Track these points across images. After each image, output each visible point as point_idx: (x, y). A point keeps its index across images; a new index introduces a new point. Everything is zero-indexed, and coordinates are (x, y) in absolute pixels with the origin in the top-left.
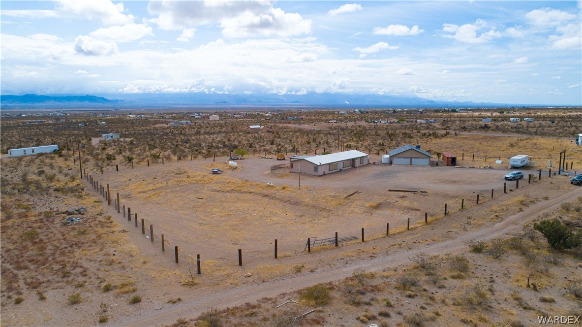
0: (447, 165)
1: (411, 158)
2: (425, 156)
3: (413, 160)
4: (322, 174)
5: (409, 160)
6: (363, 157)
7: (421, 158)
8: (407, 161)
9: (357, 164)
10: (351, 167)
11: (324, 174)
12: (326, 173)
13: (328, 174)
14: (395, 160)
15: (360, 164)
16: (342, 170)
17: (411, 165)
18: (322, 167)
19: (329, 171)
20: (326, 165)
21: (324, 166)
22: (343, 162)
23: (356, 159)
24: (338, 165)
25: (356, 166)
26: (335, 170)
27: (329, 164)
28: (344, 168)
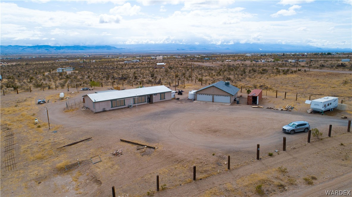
1: (213, 95)
2: (227, 94)
3: (215, 97)
4: (101, 110)
6: (164, 93)
7: (223, 95)
8: (210, 98)
9: (155, 99)
10: (146, 103)
11: (104, 111)
12: (107, 109)
13: (110, 110)
14: (199, 97)
15: (161, 99)
16: (131, 106)
17: (213, 102)
18: (101, 103)
19: (112, 107)
20: (106, 102)
21: (103, 103)
22: (134, 98)
23: (153, 95)
24: (126, 101)
25: (154, 101)
26: (120, 106)
27: (112, 101)
28: (134, 103)
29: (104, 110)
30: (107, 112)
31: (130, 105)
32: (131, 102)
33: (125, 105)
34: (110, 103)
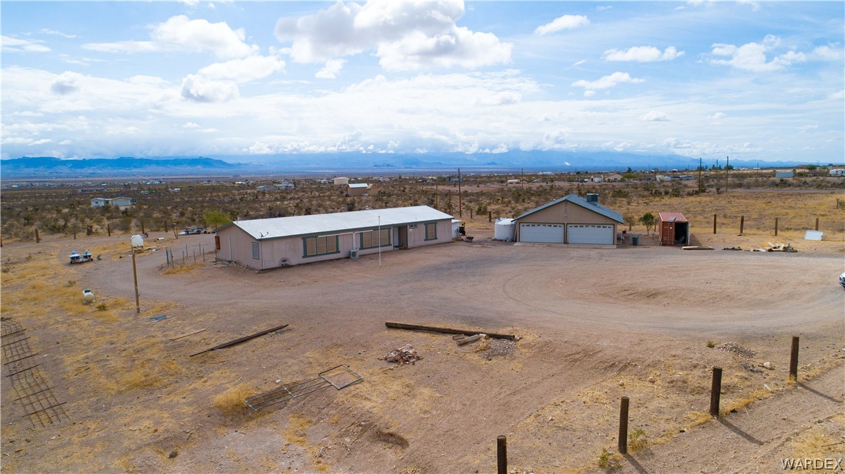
0: (664, 243)
1: (566, 226)
2: (602, 221)
3: (572, 231)
4: (276, 264)
5: (560, 230)
6: (435, 222)
7: (593, 225)
8: (557, 232)
9: (414, 237)
10: (391, 248)
11: (285, 266)
12: (293, 262)
13: (300, 265)
14: (526, 232)
15: (426, 240)
16: (354, 254)
17: (566, 242)
18: (275, 243)
19: (305, 256)
20: (290, 240)
21: (283, 243)
22: (361, 234)
23: (408, 227)
24: (340, 241)
25: (410, 245)
26: (327, 254)
27: (305, 237)
28: (362, 248)
29: (283, 263)
30: (292, 269)
31: (352, 251)
32: (354, 244)
33: (338, 252)
34: (300, 243)
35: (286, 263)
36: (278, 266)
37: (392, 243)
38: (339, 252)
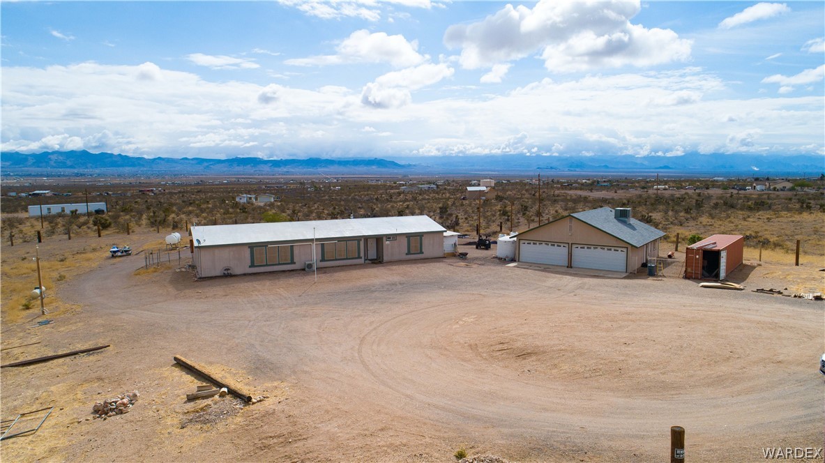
0: (687, 276)
1: (570, 246)
2: (614, 243)
3: (577, 252)
4: (218, 273)
5: (563, 251)
6: (420, 235)
8: (560, 254)
9: (390, 250)
10: (362, 261)
11: (227, 275)
12: (238, 271)
13: (245, 275)
14: (527, 251)
15: (409, 253)
16: (310, 266)
17: (570, 266)
18: (217, 251)
19: (252, 265)
20: (234, 248)
21: (227, 250)
22: (323, 245)
23: (384, 239)
24: (296, 251)
25: (385, 258)
26: (279, 264)
27: (252, 246)
28: (323, 260)
29: (226, 272)
30: (233, 278)
31: (307, 263)
32: (315, 255)
33: (292, 262)
34: (247, 252)
35: (229, 272)
36: (219, 275)
37: (362, 254)
38: (295, 263)
